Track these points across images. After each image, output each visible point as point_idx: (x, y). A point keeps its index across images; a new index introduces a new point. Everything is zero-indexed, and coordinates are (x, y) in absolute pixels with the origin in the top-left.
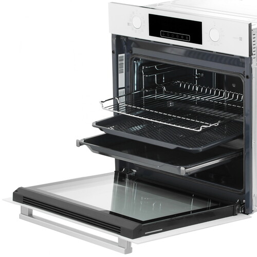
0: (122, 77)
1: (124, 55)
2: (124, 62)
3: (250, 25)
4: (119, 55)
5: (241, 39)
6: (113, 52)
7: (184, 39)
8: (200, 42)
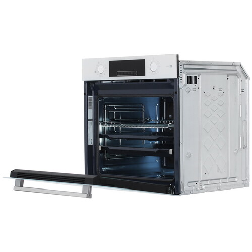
0: (91, 112)
1: (92, 96)
2: (92, 102)
3: (178, 56)
4: (89, 96)
5: (171, 66)
6: (85, 94)
7: (133, 74)
8: (144, 74)
